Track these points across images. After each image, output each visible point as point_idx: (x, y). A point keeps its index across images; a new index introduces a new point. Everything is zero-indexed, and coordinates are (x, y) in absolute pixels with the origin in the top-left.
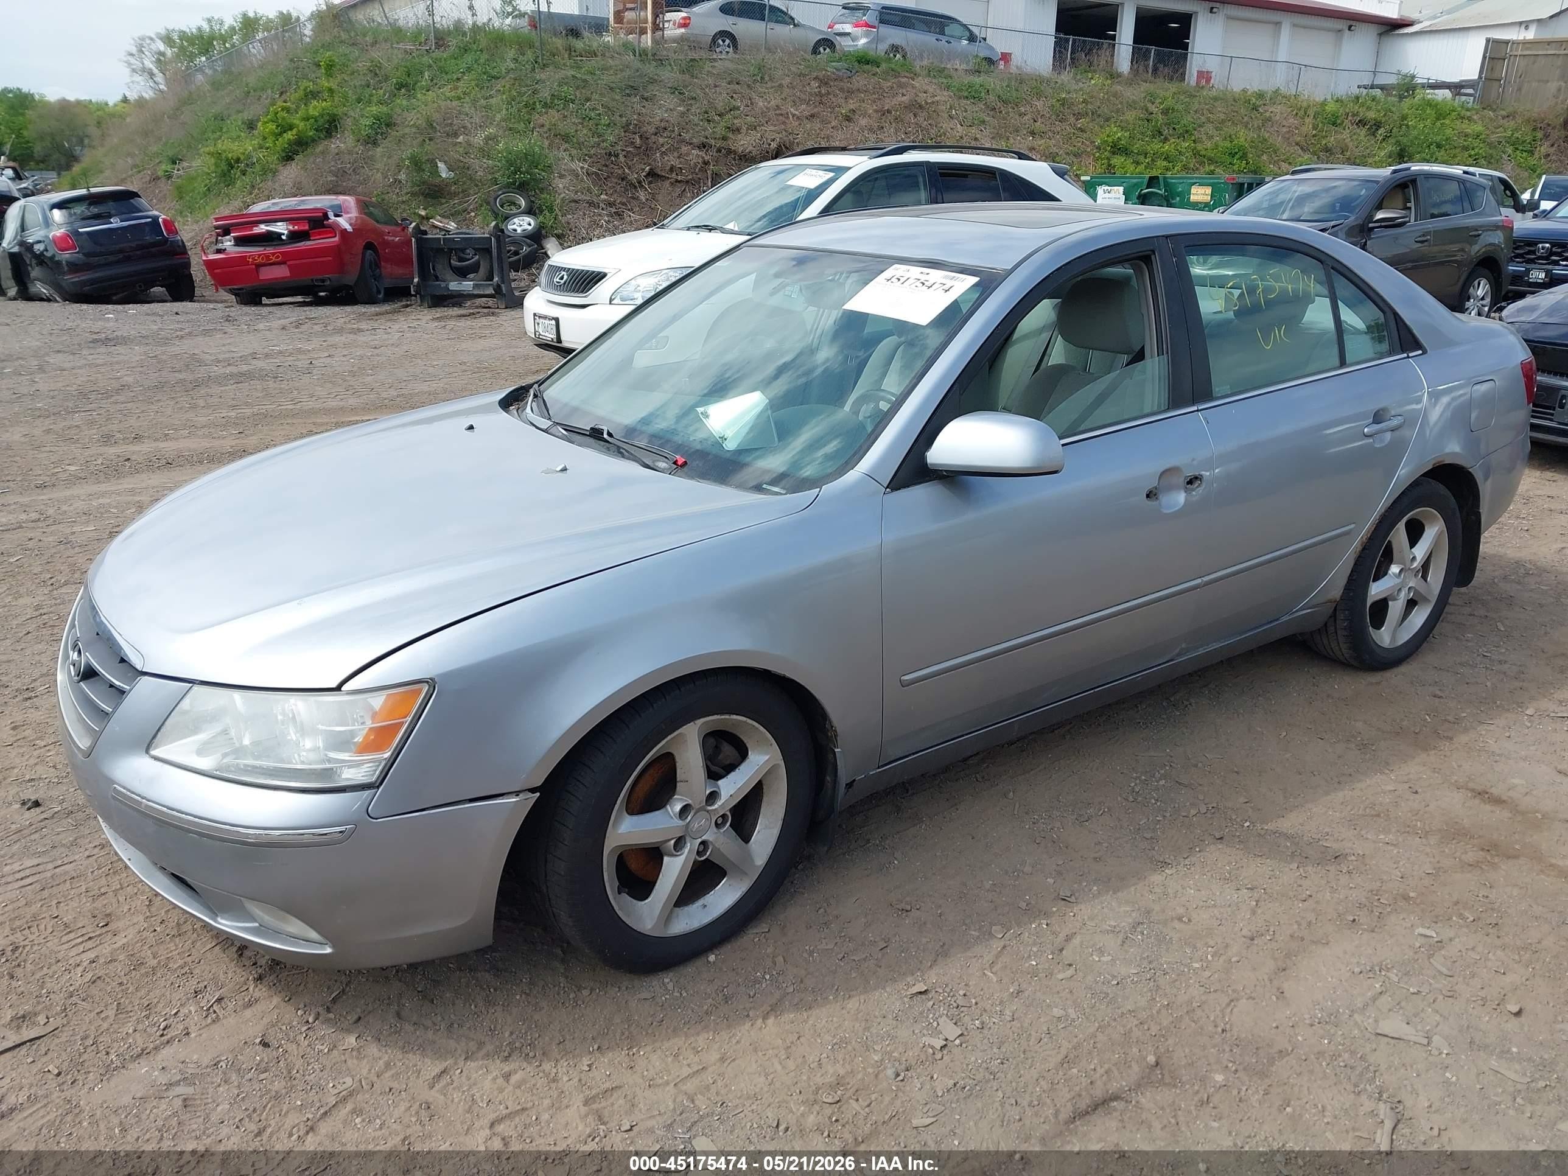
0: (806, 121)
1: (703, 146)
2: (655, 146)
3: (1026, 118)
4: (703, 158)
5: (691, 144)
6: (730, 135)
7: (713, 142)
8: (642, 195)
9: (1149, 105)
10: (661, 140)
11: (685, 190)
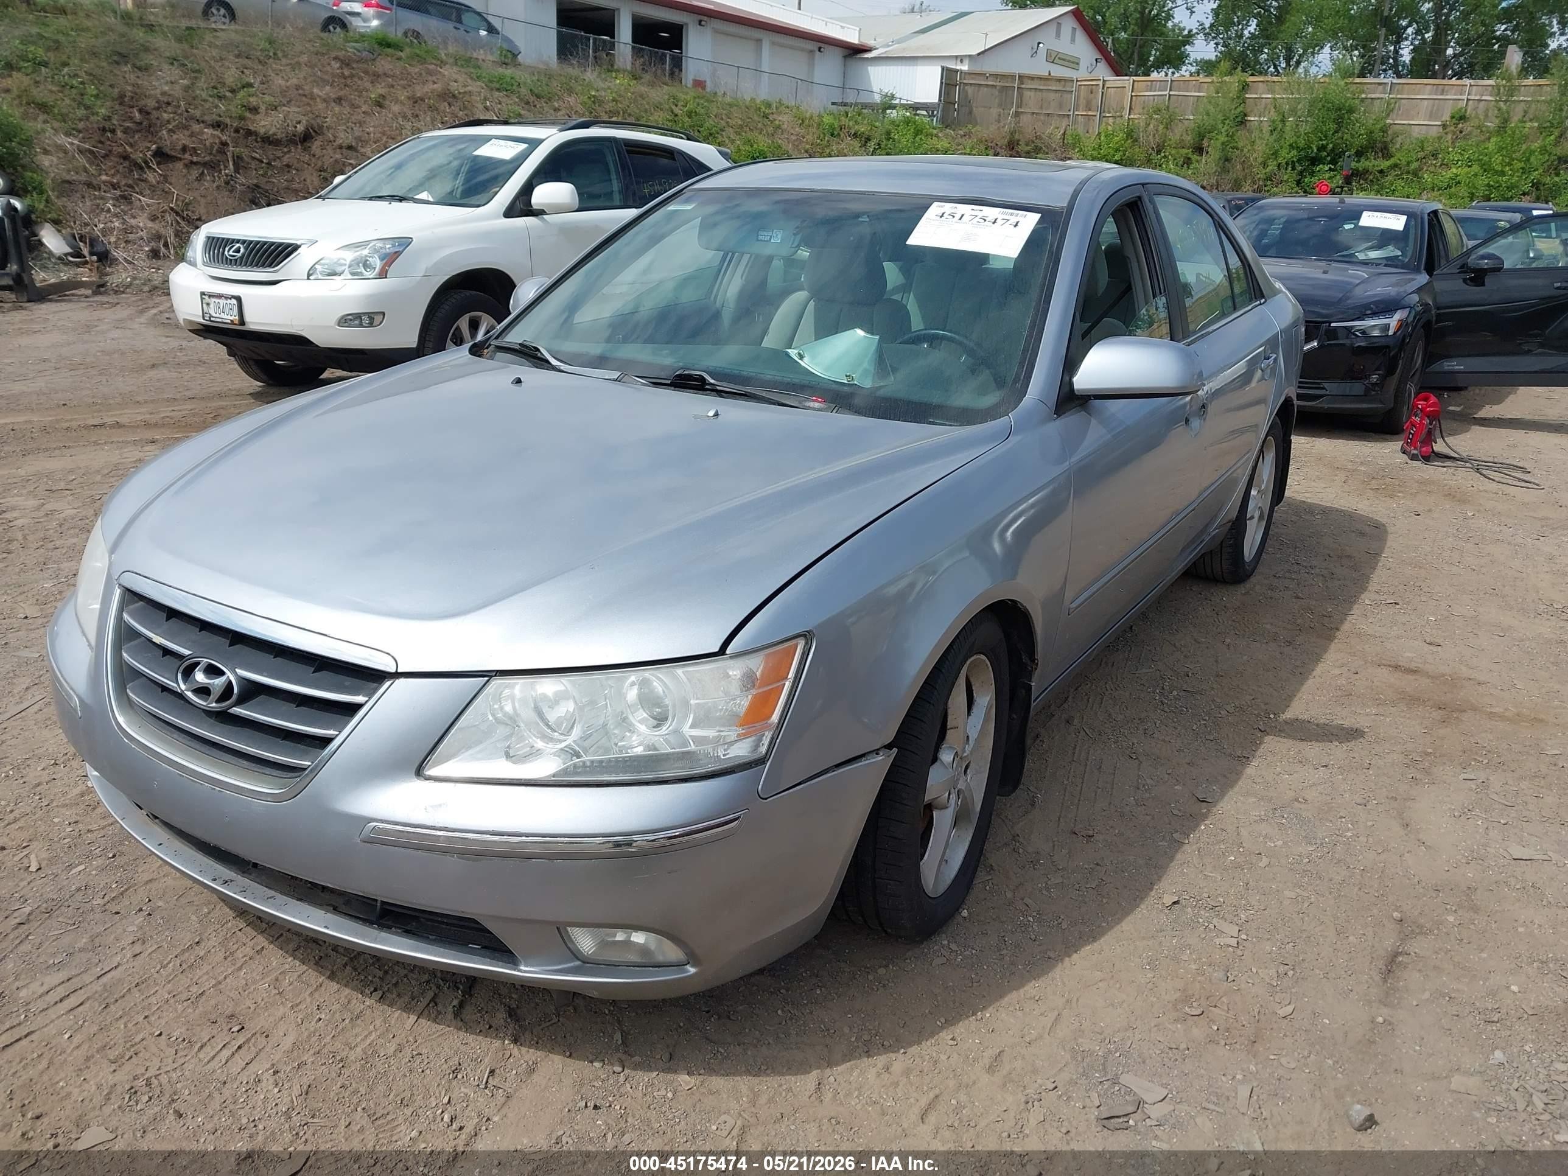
0: (333, 104)
1: (217, 125)
2: (158, 122)
3: (560, 113)
4: (219, 138)
5: (203, 122)
6: (248, 114)
7: (228, 121)
8: (151, 177)
9: (674, 107)
10: (165, 116)
11: (203, 172)
